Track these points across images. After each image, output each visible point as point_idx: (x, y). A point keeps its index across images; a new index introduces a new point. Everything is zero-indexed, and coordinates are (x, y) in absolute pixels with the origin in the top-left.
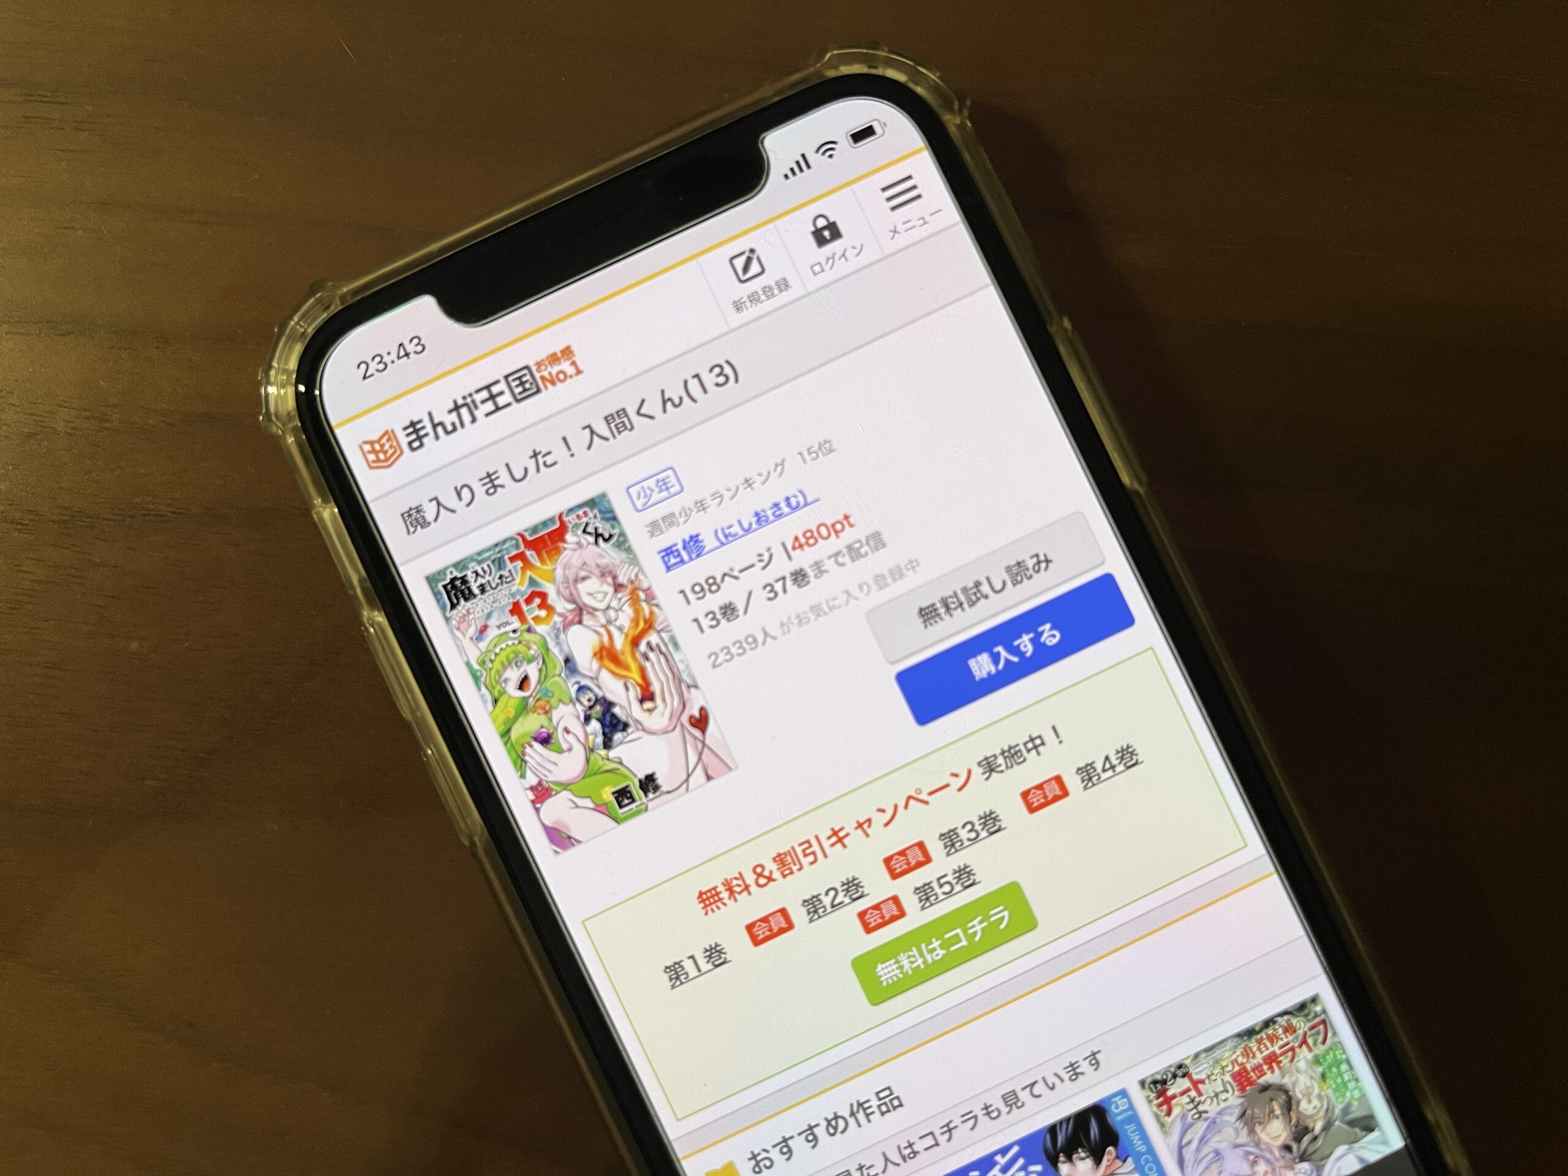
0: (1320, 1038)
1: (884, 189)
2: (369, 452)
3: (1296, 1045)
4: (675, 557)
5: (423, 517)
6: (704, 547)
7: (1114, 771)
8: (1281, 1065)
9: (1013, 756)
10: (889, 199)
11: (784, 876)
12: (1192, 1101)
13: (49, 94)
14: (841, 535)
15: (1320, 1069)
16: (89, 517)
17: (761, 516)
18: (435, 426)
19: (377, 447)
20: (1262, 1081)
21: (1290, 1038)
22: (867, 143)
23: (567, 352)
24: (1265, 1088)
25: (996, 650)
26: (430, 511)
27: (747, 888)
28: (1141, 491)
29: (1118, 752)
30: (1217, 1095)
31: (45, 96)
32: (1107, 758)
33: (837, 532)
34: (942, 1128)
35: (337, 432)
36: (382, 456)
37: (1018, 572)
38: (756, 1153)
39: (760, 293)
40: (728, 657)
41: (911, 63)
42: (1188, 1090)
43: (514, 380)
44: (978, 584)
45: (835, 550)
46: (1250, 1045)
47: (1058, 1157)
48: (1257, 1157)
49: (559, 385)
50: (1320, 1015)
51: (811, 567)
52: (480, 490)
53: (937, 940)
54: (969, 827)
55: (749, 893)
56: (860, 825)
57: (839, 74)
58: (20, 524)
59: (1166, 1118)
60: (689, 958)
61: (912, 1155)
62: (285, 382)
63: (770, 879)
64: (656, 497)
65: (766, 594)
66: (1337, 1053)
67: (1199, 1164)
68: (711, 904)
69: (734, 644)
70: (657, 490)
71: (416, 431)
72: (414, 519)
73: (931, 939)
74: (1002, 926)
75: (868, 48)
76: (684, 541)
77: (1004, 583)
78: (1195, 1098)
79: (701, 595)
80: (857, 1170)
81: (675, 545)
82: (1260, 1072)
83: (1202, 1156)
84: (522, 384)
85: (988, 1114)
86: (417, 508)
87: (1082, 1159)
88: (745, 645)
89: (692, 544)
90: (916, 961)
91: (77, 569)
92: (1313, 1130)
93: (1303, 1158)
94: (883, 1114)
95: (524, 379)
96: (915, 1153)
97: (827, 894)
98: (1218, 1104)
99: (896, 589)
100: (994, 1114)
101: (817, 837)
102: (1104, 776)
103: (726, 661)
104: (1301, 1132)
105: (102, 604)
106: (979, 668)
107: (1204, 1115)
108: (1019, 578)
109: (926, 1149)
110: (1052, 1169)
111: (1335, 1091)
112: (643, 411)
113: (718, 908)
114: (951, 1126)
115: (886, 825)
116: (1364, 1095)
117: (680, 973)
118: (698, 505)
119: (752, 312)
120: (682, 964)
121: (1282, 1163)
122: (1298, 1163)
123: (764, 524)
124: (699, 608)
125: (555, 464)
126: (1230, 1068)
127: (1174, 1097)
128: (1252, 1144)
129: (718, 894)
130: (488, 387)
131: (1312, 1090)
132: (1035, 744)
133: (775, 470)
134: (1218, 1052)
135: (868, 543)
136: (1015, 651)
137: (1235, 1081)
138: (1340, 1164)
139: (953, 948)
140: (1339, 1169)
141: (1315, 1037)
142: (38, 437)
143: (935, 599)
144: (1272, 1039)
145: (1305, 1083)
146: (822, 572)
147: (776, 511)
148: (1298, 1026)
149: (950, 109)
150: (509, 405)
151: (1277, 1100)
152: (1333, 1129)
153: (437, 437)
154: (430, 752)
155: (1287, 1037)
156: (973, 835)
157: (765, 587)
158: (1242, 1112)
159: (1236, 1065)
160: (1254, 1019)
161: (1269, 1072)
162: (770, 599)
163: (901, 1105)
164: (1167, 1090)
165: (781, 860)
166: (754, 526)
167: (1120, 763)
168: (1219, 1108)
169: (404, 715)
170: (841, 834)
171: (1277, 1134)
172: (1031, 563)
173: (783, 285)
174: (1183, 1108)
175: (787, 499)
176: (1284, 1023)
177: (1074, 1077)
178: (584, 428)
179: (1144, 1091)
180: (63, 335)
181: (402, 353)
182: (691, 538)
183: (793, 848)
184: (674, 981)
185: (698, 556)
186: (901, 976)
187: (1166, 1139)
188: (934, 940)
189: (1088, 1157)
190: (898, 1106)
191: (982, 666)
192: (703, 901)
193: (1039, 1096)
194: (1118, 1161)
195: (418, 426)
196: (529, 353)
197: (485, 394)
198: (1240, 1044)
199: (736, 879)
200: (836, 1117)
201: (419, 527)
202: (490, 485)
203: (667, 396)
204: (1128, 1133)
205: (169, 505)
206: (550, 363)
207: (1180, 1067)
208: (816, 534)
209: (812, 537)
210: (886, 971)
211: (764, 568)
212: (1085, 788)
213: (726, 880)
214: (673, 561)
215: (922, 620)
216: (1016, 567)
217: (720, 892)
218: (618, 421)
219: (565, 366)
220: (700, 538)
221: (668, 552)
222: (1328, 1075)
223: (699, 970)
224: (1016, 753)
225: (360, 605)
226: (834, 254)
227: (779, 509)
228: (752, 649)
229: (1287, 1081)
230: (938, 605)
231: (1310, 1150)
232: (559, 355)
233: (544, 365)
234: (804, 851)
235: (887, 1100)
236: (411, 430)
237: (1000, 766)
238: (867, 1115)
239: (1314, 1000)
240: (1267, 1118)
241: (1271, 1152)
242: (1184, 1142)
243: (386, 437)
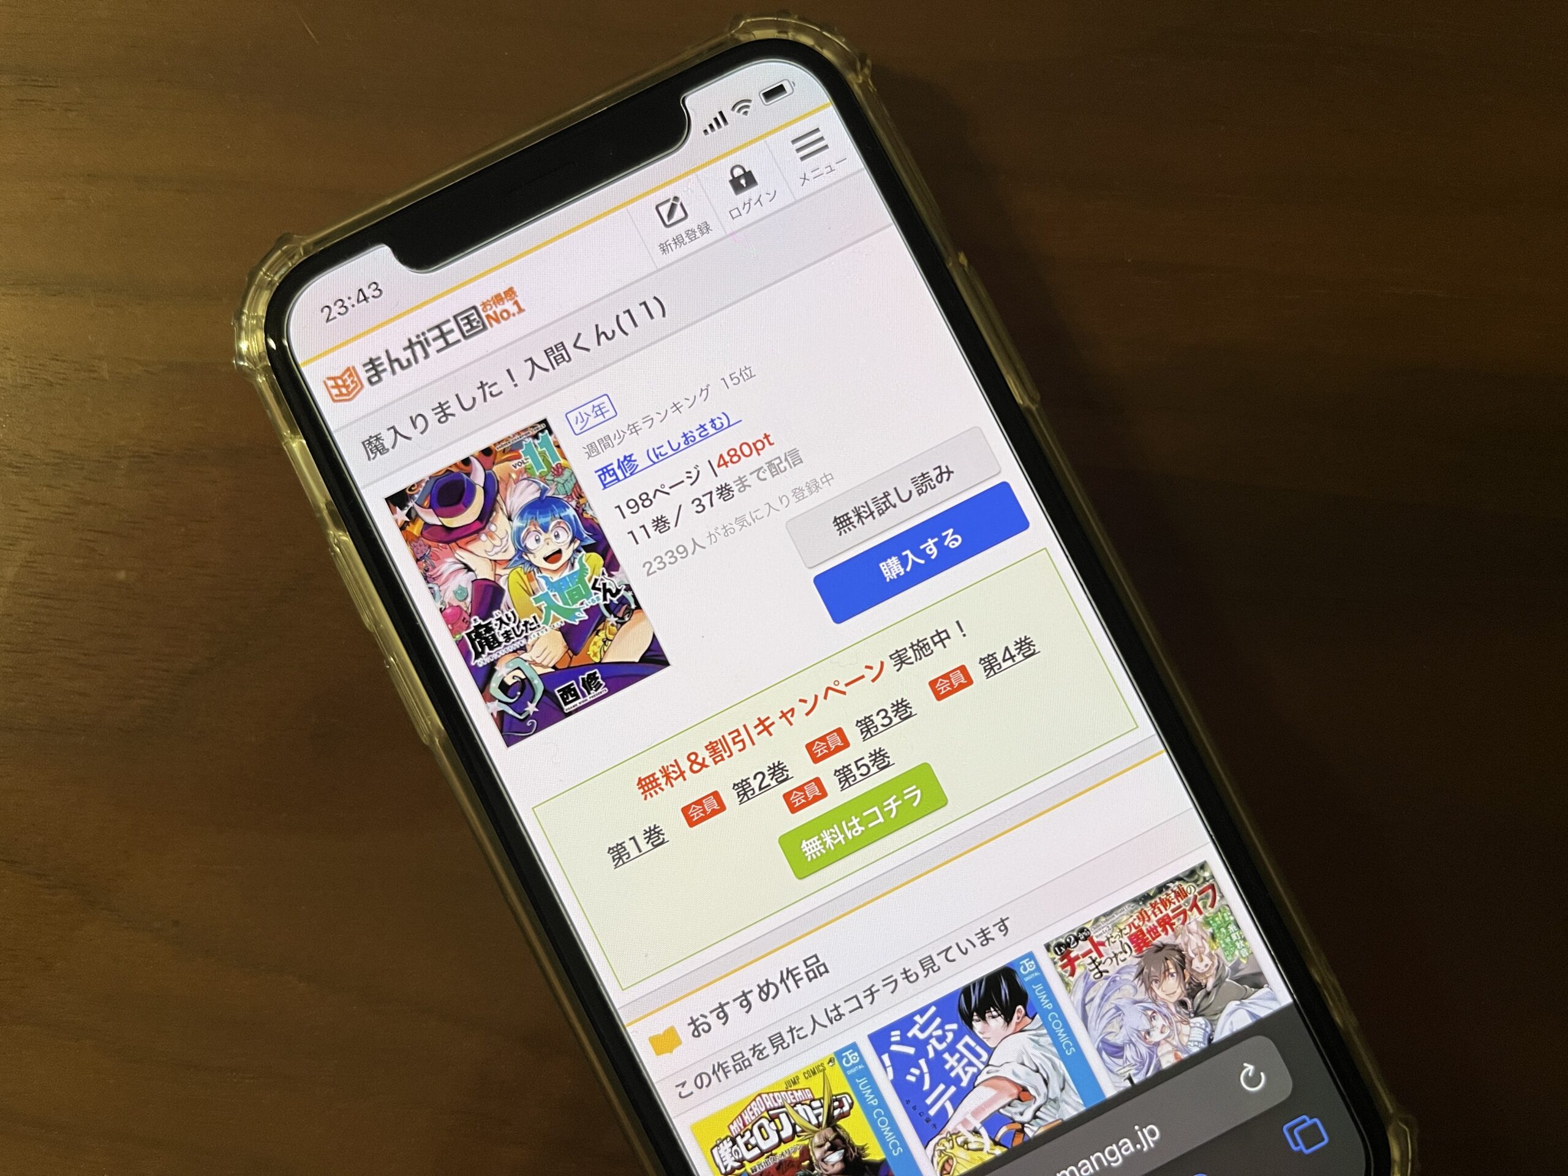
0: (1209, 902)
1: (794, 142)
2: (333, 387)
3: (1187, 908)
4: (610, 476)
5: (382, 444)
6: (637, 465)
7: (1014, 661)
8: (1174, 927)
9: (921, 649)
10: (798, 150)
11: (716, 763)
12: (1094, 961)
13: (41, 79)
14: (760, 452)
15: (1210, 930)
16: (79, 460)
17: (688, 436)
18: (391, 361)
19: (340, 382)
20: (1156, 942)
21: (1182, 902)
22: (778, 101)
23: (510, 293)
24: (1160, 948)
25: (904, 554)
26: (388, 439)
27: (682, 773)
28: (1033, 408)
29: (1017, 643)
30: (1116, 955)
31: (37, 81)
32: (1007, 649)
33: (757, 450)
34: (865, 992)
35: (304, 369)
36: (344, 391)
37: (923, 483)
38: (695, 1018)
39: (684, 236)
40: (662, 565)
41: (818, 30)
42: (1090, 951)
43: (462, 319)
44: (886, 495)
45: (758, 467)
46: (1146, 909)
47: (973, 1016)
48: (1154, 1012)
49: (503, 321)
50: (1208, 881)
51: (735, 482)
52: (432, 418)
53: (856, 818)
54: (883, 714)
55: (685, 779)
56: (784, 715)
57: (753, 39)
58: (17, 467)
59: (1070, 978)
60: (630, 839)
61: (838, 1018)
62: (255, 328)
63: (703, 765)
64: (592, 421)
65: (694, 508)
66: (1225, 915)
67: (1101, 1019)
68: (649, 789)
69: (666, 554)
70: (594, 415)
71: (374, 368)
72: (374, 446)
73: (851, 817)
74: (915, 804)
75: (778, 17)
76: (618, 460)
77: (910, 492)
78: (1096, 958)
79: (635, 509)
80: (788, 1032)
81: (612, 464)
82: (1155, 933)
83: (1104, 1011)
84: (469, 323)
85: (907, 977)
86: (376, 436)
87: (993, 1017)
88: (676, 554)
89: (626, 462)
90: (838, 837)
91: (69, 507)
92: (1206, 986)
93: (1196, 1014)
94: (810, 980)
95: (472, 318)
96: (840, 1015)
97: (755, 778)
98: (1118, 964)
99: (812, 500)
100: (911, 979)
101: (745, 726)
102: (1004, 665)
103: (659, 569)
104: (1194, 988)
105: (92, 539)
106: (889, 569)
107: (1104, 974)
108: (924, 489)
109: (851, 1012)
110: (966, 1027)
111: (1225, 950)
112: (578, 345)
113: (656, 793)
114: (873, 989)
115: (807, 714)
116: (1252, 953)
117: (622, 854)
118: (632, 427)
119: (676, 253)
120: (623, 845)
121: (1178, 1017)
122: (1190, 1018)
123: (691, 443)
124: (633, 521)
125: (501, 393)
126: (1128, 930)
127: (1077, 958)
128: (1150, 1001)
129: (655, 780)
130: (438, 327)
131: (1202, 949)
132: (941, 637)
133: (701, 395)
134: (1116, 916)
135: (786, 460)
136: (921, 554)
137: (1132, 944)
138: (1232, 1018)
139: (870, 825)
140: (1232, 1023)
141: (1205, 900)
142: (32, 387)
143: (849, 509)
144: (1164, 903)
145: (1197, 944)
146: (744, 486)
147: (702, 432)
148: (1189, 891)
149: (855, 70)
150: (459, 341)
151: (1172, 959)
152: (1224, 984)
153: (394, 372)
154: (392, 659)
155: (1179, 901)
156: (887, 721)
157: (693, 502)
158: (1140, 970)
159: (1133, 928)
160: (1149, 885)
161: (1163, 934)
162: (697, 512)
163: (827, 971)
164: (1071, 952)
165: (713, 747)
166: (683, 446)
167: (1019, 654)
168: (1118, 968)
169: (367, 626)
170: (767, 723)
171: (1173, 991)
172: (934, 474)
173: (705, 228)
174: (1086, 968)
175: (712, 421)
176: (1176, 889)
177: (985, 942)
178: (526, 361)
179: (1049, 954)
180: (55, 295)
181: (362, 297)
182: (625, 457)
183: (723, 737)
184: (617, 861)
185: (632, 474)
186: (824, 851)
187: (1070, 998)
188: (853, 818)
189: (999, 1015)
190: (824, 973)
191: (891, 568)
192: (642, 787)
193: (954, 960)
194: (1026, 1018)
195: (377, 363)
196: (476, 295)
197: (436, 332)
198: (1136, 909)
199: (671, 765)
200: (768, 984)
201: (378, 453)
202: (442, 414)
203: (600, 332)
204: (1036, 992)
205: (152, 447)
206: (494, 303)
207: (1082, 930)
208: (739, 453)
209: (735, 455)
210: (811, 847)
211: (692, 484)
212: (988, 677)
213: (663, 767)
214: (609, 479)
215: (837, 527)
216: (922, 478)
217: (658, 779)
218: (557, 354)
219: (509, 305)
220: (633, 458)
221: (604, 471)
222: (1218, 935)
223: (640, 851)
224: (924, 646)
225: (326, 526)
226: (750, 200)
227: (706, 430)
228: (682, 558)
229: (1179, 941)
230: (851, 514)
231: (1204, 1005)
232: (503, 296)
233: (490, 305)
234: (733, 739)
235: (814, 967)
236: (371, 366)
237: (910, 658)
238: (796, 982)
239: (1203, 866)
240: (1162, 975)
241: (1168, 1008)
242: (1087, 1000)
243: (348, 373)
